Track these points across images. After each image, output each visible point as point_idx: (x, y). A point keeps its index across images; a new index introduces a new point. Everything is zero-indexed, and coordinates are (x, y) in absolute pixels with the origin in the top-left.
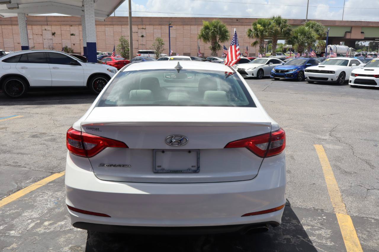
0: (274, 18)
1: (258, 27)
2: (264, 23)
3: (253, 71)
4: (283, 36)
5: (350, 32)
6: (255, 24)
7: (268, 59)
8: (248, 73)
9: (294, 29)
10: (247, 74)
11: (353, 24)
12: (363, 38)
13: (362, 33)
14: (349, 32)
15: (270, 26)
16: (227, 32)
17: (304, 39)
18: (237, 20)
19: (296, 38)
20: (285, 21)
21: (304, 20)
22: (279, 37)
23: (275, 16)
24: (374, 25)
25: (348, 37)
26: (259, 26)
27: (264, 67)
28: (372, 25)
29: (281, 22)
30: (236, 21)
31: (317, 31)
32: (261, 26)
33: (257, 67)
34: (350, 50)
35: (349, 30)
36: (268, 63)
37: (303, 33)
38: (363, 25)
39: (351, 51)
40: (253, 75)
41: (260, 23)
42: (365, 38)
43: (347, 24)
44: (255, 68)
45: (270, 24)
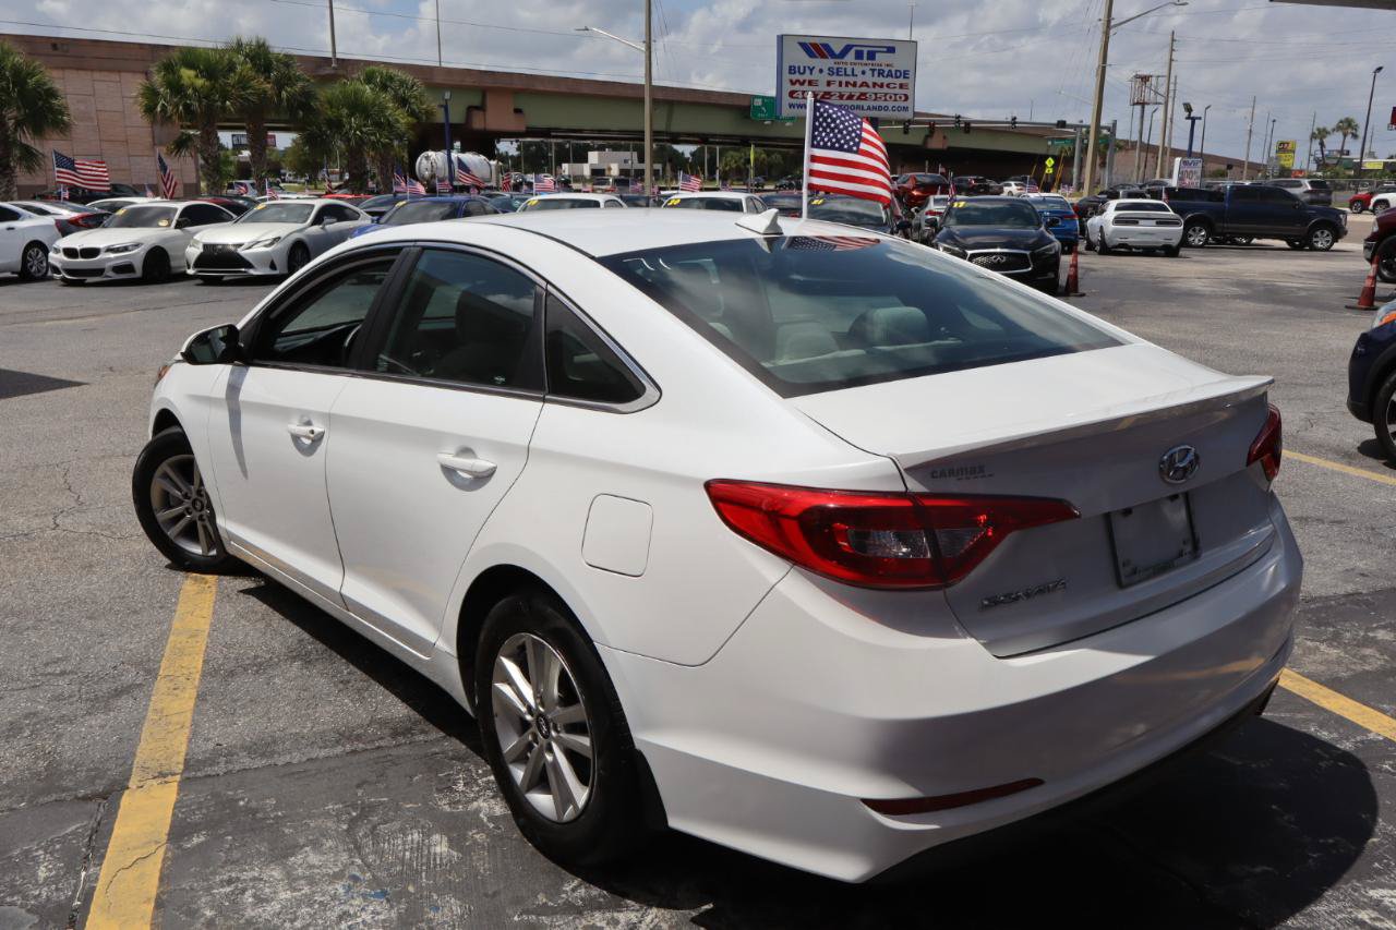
0: (239, 44)
1: (185, 81)
2: (210, 65)
3: (273, 251)
4: (287, 117)
5: (482, 108)
6: (169, 68)
7: (313, 206)
8: (251, 261)
9: (325, 93)
10: (250, 266)
11: (488, 83)
12: (523, 129)
13: (518, 111)
14: (477, 108)
15: (233, 79)
16: (52, 94)
17: (364, 129)
18: (54, 46)
19: (336, 125)
20: (288, 61)
21: (327, 61)
22: (273, 122)
23: (245, 40)
24: (549, 88)
25: (478, 123)
26: (187, 74)
27: (308, 236)
28: (541, 88)
29: (271, 63)
30: (51, 51)
31: (403, 102)
32: (197, 76)
33: (283, 236)
34: (493, 168)
35: (476, 101)
36: (318, 220)
37: (357, 106)
38: (518, 85)
39: (498, 173)
40: (273, 266)
41: (190, 66)
42: (527, 128)
43: (468, 81)
44: (277, 239)
45: (231, 67)
